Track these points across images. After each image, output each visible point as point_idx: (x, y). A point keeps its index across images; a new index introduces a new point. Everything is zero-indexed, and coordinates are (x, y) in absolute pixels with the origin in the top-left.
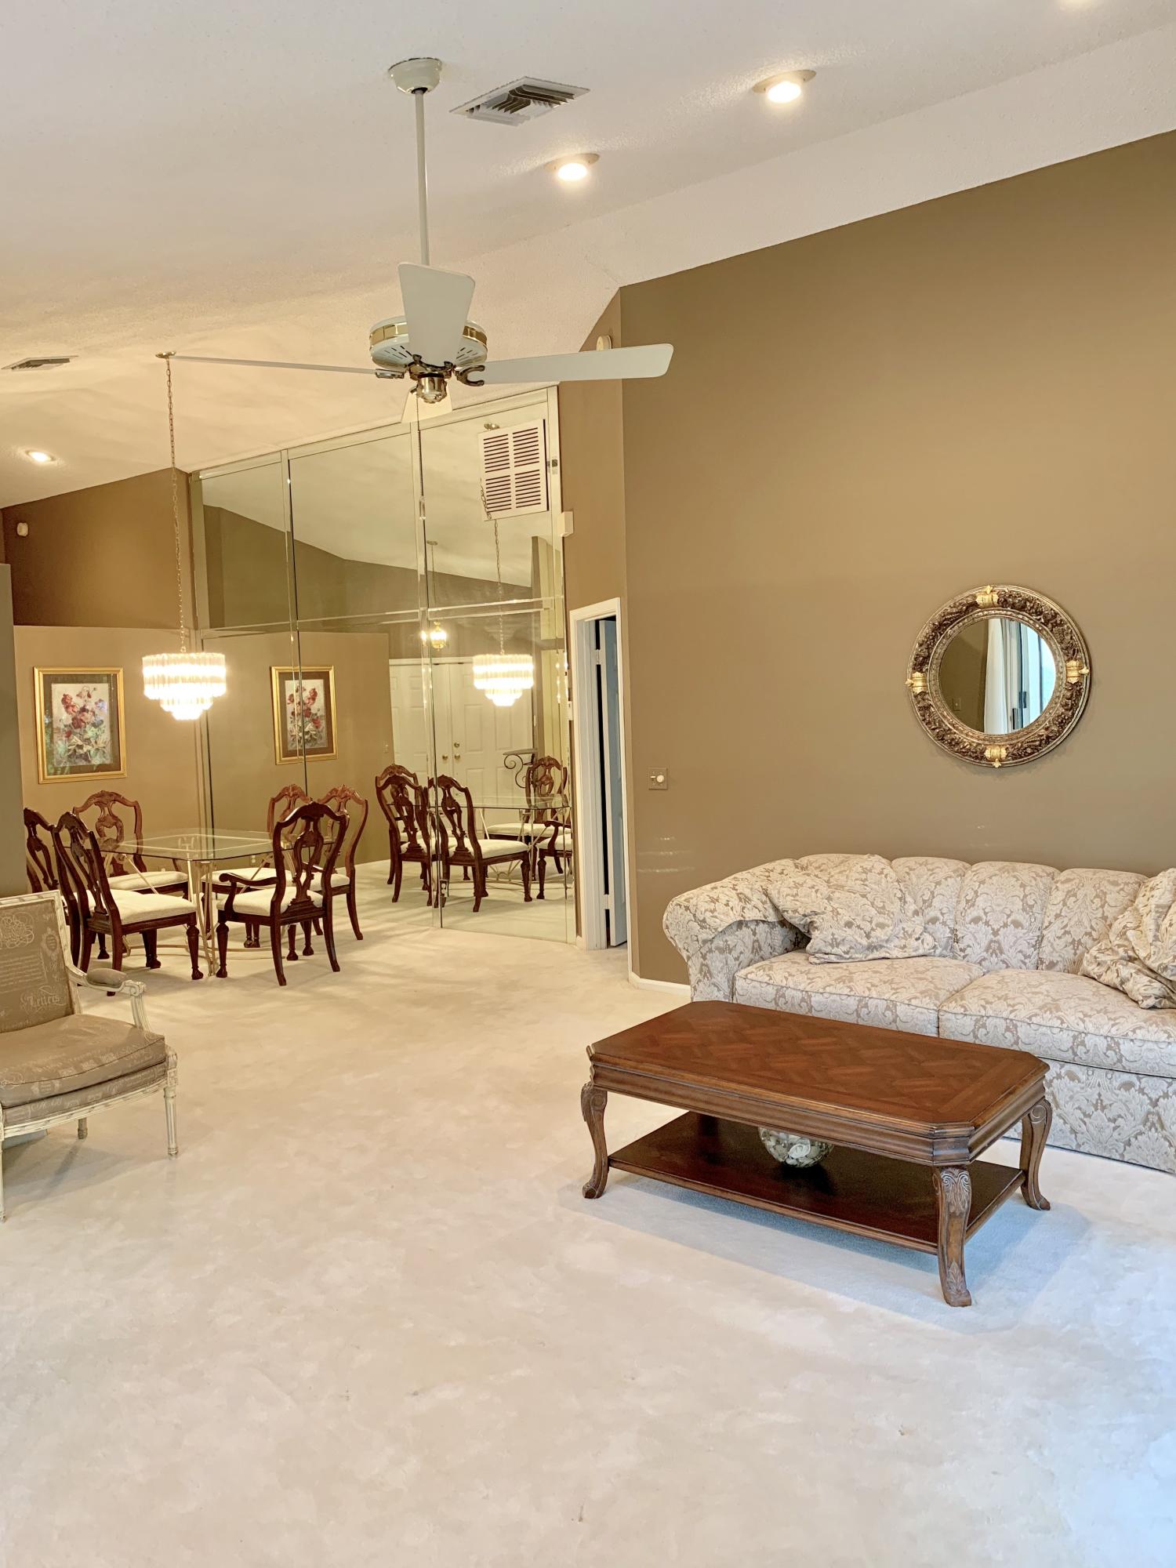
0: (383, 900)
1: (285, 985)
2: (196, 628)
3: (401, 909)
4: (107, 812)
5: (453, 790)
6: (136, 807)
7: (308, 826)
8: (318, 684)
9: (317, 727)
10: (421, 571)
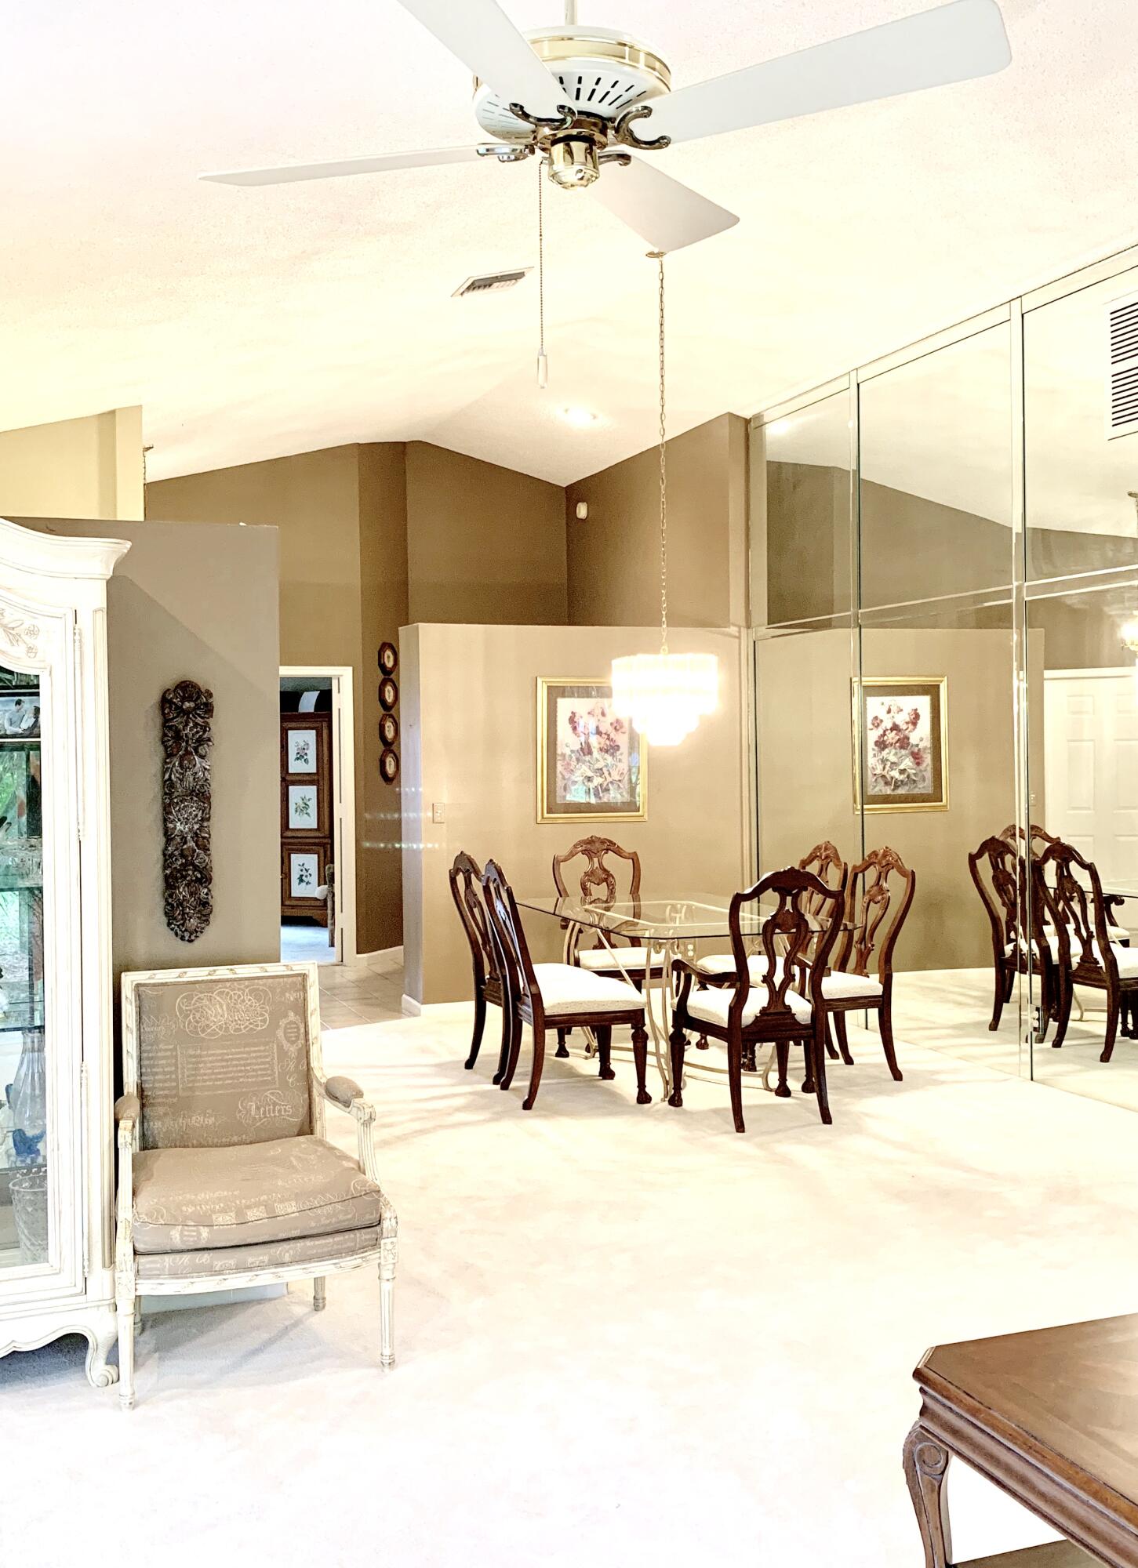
0: (977, 1024)
1: (743, 1131)
2: (748, 627)
3: (995, 1041)
4: (596, 865)
5: (1073, 866)
6: (634, 859)
7: (783, 903)
8: (923, 703)
9: (918, 764)
10: (1017, 528)
